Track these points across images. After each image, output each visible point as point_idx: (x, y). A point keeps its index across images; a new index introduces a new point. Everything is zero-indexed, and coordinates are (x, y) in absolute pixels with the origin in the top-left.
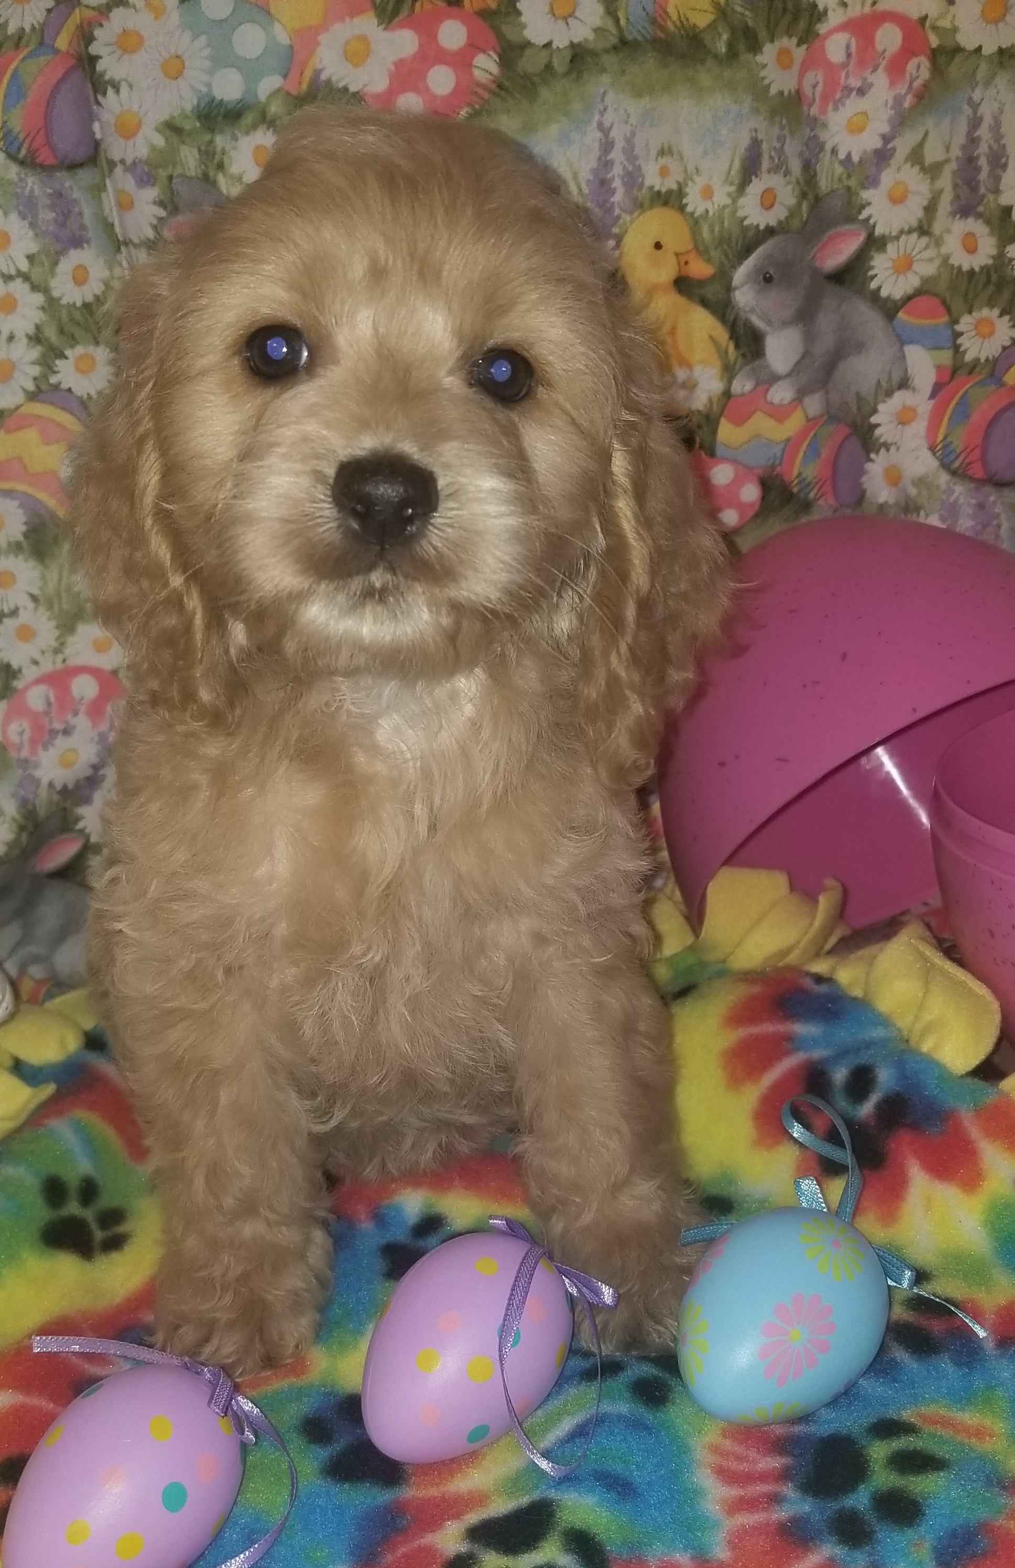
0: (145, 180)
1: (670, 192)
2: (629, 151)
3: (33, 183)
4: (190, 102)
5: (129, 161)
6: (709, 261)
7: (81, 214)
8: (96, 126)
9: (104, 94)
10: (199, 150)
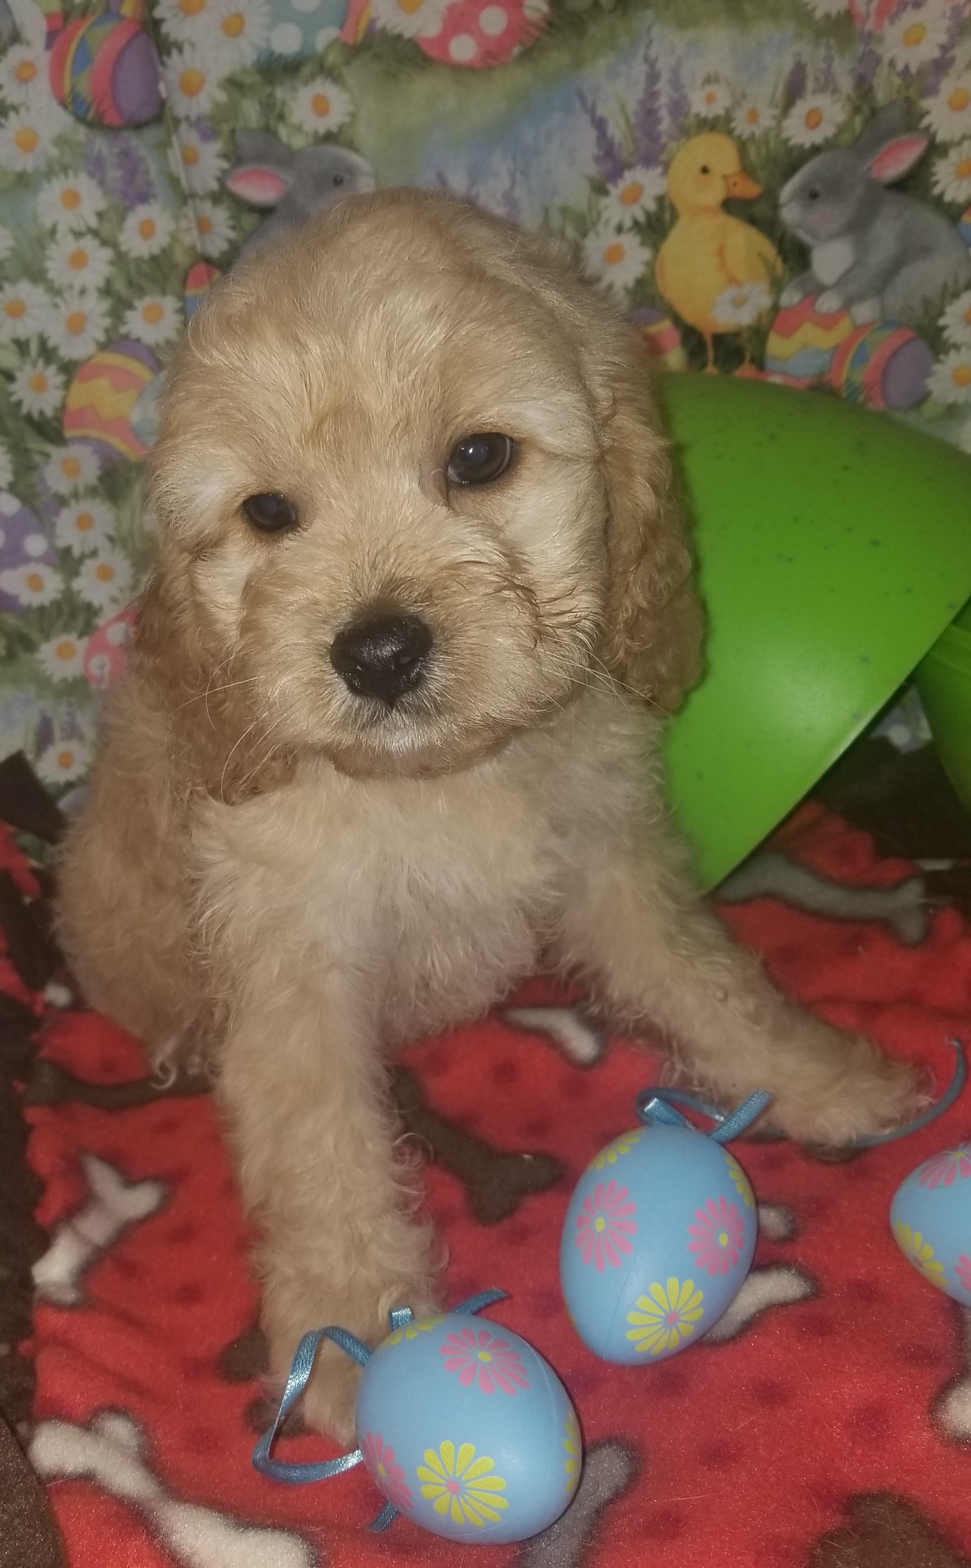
0: (208, 135)
1: (717, 119)
2: (676, 83)
3: (101, 144)
4: (249, 57)
5: (193, 117)
6: (756, 180)
7: (147, 172)
8: (162, 87)
9: (169, 54)
10: (260, 103)
